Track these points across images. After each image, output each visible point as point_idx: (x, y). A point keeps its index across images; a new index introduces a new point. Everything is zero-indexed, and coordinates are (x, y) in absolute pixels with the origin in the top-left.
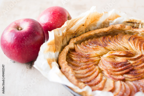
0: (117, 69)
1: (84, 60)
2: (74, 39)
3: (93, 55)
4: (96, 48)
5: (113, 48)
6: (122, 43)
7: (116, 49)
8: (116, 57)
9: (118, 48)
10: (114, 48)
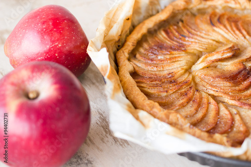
0: (242, 87)
1: (170, 87)
2: (123, 52)
3: (179, 73)
4: (172, 56)
5: (198, 49)
6: (206, 34)
7: (204, 48)
8: (219, 63)
9: (206, 46)
10: (201, 47)
